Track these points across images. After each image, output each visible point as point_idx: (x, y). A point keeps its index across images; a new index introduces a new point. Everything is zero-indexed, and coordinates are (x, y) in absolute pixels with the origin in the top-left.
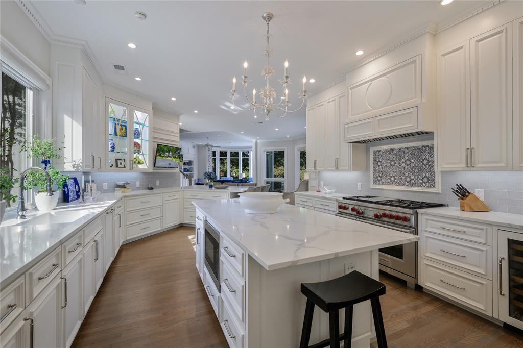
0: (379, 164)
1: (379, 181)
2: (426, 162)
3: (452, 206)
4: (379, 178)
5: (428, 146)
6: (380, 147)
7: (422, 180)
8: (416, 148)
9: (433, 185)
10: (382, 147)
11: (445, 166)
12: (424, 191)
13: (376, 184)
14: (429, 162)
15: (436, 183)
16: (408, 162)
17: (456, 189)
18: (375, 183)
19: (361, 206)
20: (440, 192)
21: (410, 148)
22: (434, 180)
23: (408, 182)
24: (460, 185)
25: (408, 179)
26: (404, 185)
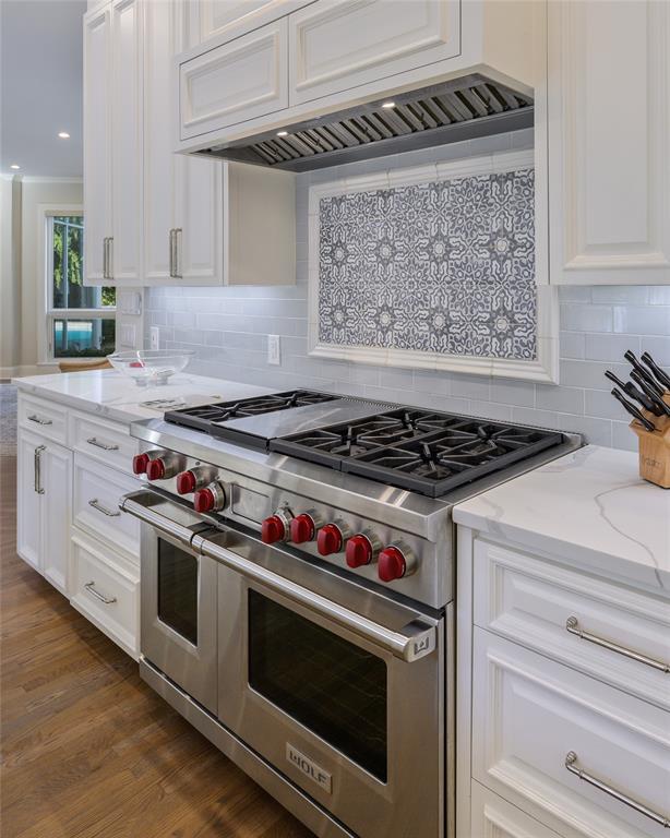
0: (339, 254)
1: (339, 327)
2: (502, 245)
3: (601, 442)
4: (339, 317)
5: (510, 176)
7: (490, 323)
9: (528, 351)
10: (349, 182)
11: (582, 260)
12: (496, 372)
13: (328, 340)
14: (514, 245)
15: (540, 342)
16: (439, 249)
17: (626, 378)
18: (325, 335)
20: (556, 379)
21: (446, 184)
22: (531, 325)
23: (439, 333)
24: (646, 358)
25: (439, 321)
26: (424, 347)
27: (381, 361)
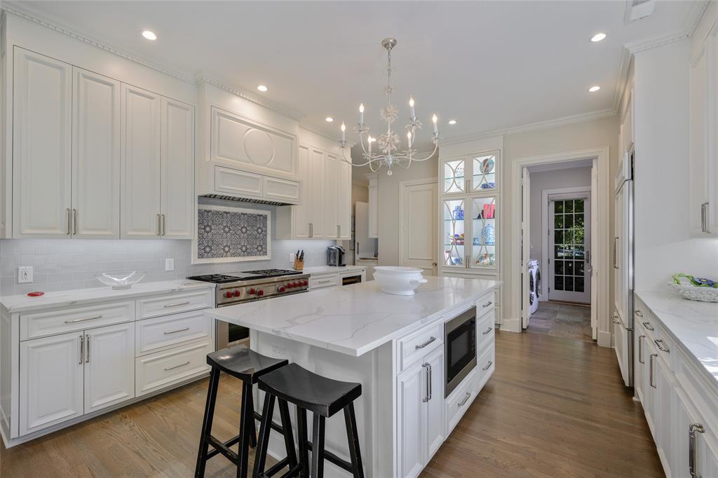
0: (208, 229)
1: (208, 253)
2: (260, 231)
4: (208, 249)
5: (262, 215)
6: (210, 206)
7: (257, 249)
8: (251, 216)
9: (265, 253)
12: (258, 260)
13: (202, 257)
14: (262, 231)
15: (268, 251)
16: (244, 230)
19: (257, 285)
20: (271, 259)
21: (229, 213)
22: (266, 249)
23: (244, 252)
25: (244, 249)
26: (240, 255)
27: (226, 261)
